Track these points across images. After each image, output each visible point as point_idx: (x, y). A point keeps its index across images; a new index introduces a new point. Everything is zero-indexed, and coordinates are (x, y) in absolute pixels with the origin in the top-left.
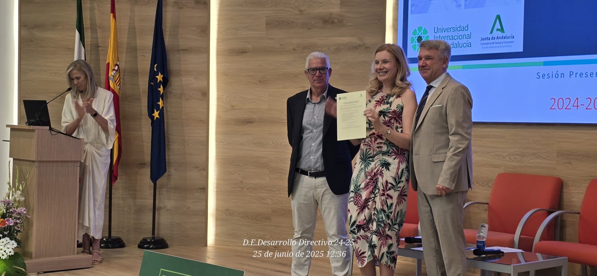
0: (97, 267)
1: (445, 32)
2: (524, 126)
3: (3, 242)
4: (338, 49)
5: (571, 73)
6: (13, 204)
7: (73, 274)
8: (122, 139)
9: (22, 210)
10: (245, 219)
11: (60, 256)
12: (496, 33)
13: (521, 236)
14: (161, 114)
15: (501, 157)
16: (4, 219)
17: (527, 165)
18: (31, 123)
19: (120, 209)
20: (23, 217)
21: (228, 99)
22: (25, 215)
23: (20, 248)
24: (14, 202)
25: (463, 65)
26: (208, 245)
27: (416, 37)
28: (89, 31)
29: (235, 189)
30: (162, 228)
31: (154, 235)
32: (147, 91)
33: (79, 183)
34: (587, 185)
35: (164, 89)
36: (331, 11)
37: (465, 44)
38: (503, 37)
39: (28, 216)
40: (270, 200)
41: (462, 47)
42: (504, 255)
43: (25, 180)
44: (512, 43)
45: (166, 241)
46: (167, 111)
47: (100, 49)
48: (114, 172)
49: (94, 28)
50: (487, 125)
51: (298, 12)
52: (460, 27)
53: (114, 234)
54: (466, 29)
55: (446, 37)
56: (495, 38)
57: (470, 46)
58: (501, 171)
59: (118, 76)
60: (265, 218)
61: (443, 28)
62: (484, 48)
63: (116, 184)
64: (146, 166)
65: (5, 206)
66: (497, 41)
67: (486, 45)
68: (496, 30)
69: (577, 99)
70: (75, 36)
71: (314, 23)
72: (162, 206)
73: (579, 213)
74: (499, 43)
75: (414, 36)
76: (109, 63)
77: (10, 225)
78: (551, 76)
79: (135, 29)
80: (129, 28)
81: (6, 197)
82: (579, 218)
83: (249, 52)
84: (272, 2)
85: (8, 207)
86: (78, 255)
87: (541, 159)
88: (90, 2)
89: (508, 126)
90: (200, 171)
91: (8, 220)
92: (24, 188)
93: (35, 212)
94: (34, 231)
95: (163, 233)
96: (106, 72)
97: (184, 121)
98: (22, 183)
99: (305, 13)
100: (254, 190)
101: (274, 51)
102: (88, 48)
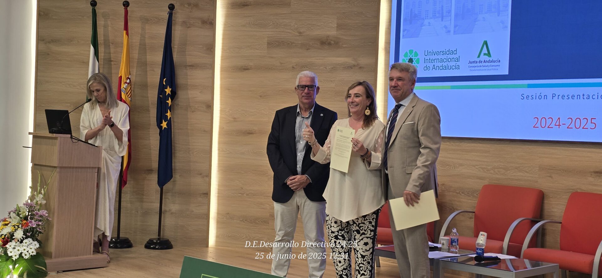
1: (434, 55)
2: (508, 142)
3: (26, 243)
4: (334, 68)
5: (554, 95)
6: (35, 207)
7: (91, 273)
9: (44, 212)
10: (244, 222)
11: (77, 256)
12: (483, 58)
13: (510, 243)
14: (169, 125)
15: (486, 170)
16: (27, 221)
17: (511, 178)
18: (54, 131)
19: (128, 212)
20: (44, 219)
21: (231, 112)
22: (46, 218)
23: (41, 249)
24: (36, 205)
25: (451, 86)
26: (209, 246)
27: (407, 59)
28: (103, 46)
29: (236, 195)
30: (167, 229)
31: (160, 236)
32: (156, 103)
35: (172, 101)
36: (329, 33)
37: (453, 66)
38: (489, 61)
39: (50, 218)
40: (268, 206)
41: (450, 69)
43: (47, 185)
44: (498, 67)
45: (170, 242)
46: (174, 122)
47: (112, 63)
48: (124, 177)
49: (107, 45)
50: (473, 141)
52: (449, 51)
53: (122, 235)
54: (455, 53)
55: (436, 60)
56: (482, 61)
57: (458, 68)
58: (486, 182)
59: (129, 88)
60: (263, 222)
61: (433, 51)
62: (472, 70)
63: (124, 189)
64: (153, 172)
65: (28, 208)
66: (484, 64)
67: (473, 68)
68: (483, 54)
69: (559, 118)
70: (89, 51)
71: (312, 44)
72: (167, 209)
73: (561, 223)
74: (486, 67)
75: (405, 58)
76: (121, 77)
77: (33, 227)
78: (534, 97)
79: (145, 45)
80: (140, 44)
81: (28, 200)
82: (560, 227)
83: (251, 69)
84: (273, 24)
85: (30, 209)
86: (93, 255)
87: (523, 172)
88: (103, 19)
89: (493, 142)
90: (203, 178)
91: (31, 222)
92: (46, 192)
93: (56, 214)
94: (54, 232)
95: (168, 234)
96: (118, 85)
97: (189, 131)
98: (44, 187)
99: (304, 34)
100: (254, 195)
101: (274, 69)
102: (101, 62)
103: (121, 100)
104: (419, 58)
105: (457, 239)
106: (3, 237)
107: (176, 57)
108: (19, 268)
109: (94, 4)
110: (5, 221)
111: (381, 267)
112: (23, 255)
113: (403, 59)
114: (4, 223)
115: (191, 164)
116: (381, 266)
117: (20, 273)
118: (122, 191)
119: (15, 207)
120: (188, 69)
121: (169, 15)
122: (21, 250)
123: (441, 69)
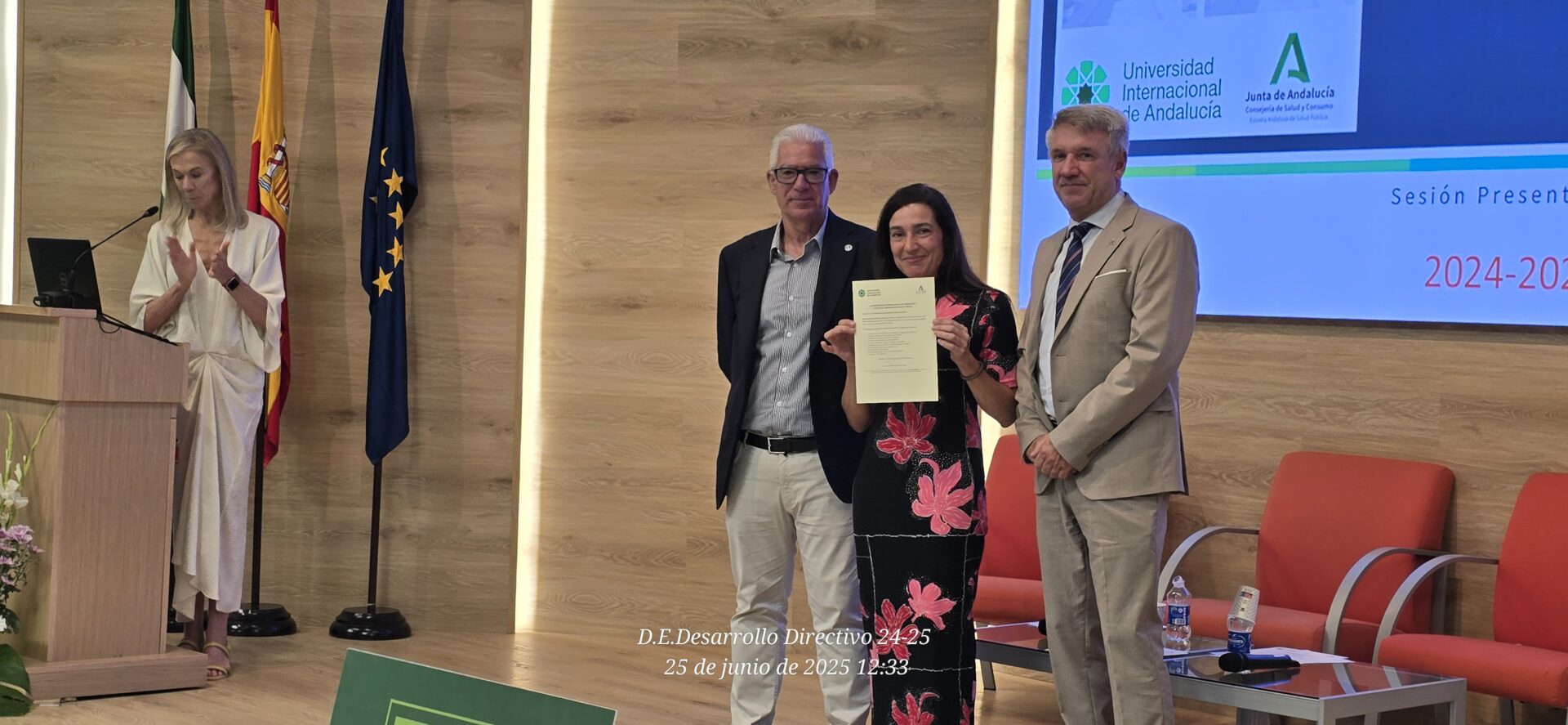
0: (221, 686)
1: (1152, 76)
2: (1356, 329)
4: (870, 117)
5: (1484, 192)
7: (157, 704)
8: (292, 346)
9: (22, 531)
10: (615, 561)
11: (121, 656)
12: (1287, 83)
13: (1345, 620)
14: (397, 281)
15: (1293, 411)
17: (1362, 432)
18: (47, 301)
19: (284, 531)
20: (22, 551)
21: (576, 244)
22: (29, 546)
23: (16, 632)
25: (1197, 166)
26: (516, 631)
27: (1076, 88)
28: (208, 55)
29: (592, 483)
30: (395, 583)
31: (374, 602)
32: (361, 218)
33: (176, 463)
34: (1520, 487)
35: (405, 215)
36: (854, 14)
37: (1204, 109)
38: (1304, 92)
39: (38, 548)
40: (683, 515)
41: (1196, 117)
42: (1299, 670)
43: (31, 452)
44: (1329, 109)
45: (405, 619)
46: (412, 273)
47: (235, 104)
48: (270, 432)
49: (220, 50)
50: (1258, 325)
51: (765, 17)
52: (1192, 66)
53: (265, 599)
54: (1209, 70)
55: (1155, 91)
57: (1216, 114)
58: (1295, 445)
59: (283, 177)
60: (670, 562)
61: (1147, 65)
63: (272, 467)
64: (355, 417)
66: (1289, 102)
67: (1260, 113)
68: (1287, 74)
69: (1497, 259)
70: (168, 69)
71: (807, 45)
72: (397, 524)
73: (1497, 562)
74: (1294, 109)
75: (1070, 86)
76: (258, 144)
78: (1429, 197)
79: (329, 52)
80: (314, 50)
82: (1495, 574)
83: (633, 120)
86: (168, 654)
87: (1398, 417)
89: (1312, 329)
92: (28, 473)
93: (56, 538)
94: (53, 588)
95: (396, 595)
96: (250, 167)
97: (456, 300)
98: (22, 460)
99: (782, 17)
100: (642, 485)
101: (699, 120)
102: (203, 100)
103: (258, 209)
104: (1108, 86)
105: (1188, 608)
107: (416, 85)
111: (998, 690)
113: (1064, 89)
115: (464, 395)
116: (998, 686)
118: (265, 472)
120: (453, 120)
123: (1170, 116)
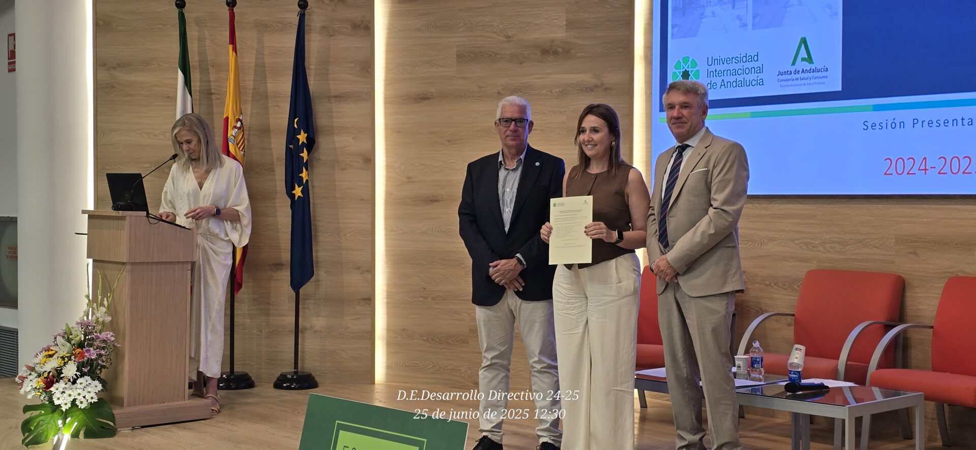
1: (723, 64)
2: (845, 200)
3: (81, 384)
4: (564, 92)
5: (916, 121)
6: (94, 326)
7: (184, 428)
9: (108, 335)
10: (430, 343)
11: (164, 402)
13: (849, 363)
14: (306, 191)
15: (811, 247)
16: (82, 349)
17: (851, 258)
18: (119, 207)
19: (246, 331)
20: (109, 346)
21: (402, 167)
22: (112, 343)
23: (106, 392)
24: (96, 324)
25: (752, 112)
26: (376, 383)
27: (681, 71)
28: (198, 71)
29: (415, 299)
30: (308, 358)
31: (297, 369)
32: (284, 157)
34: (943, 285)
35: (308, 155)
36: (553, 36)
37: (754, 81)
38: (811, 70)
39: (118, 344)
40: (467, 315)
41: (749, 85)
43: (112, 291)
44: (825, 79)
45: (314, 378)
46: (313, 186)
47: (213, 97)
48: (237, 277)
49: (204, 70)
50: (789, 200)
51: (505, 39)
52: (746, 57)
53: (238, 369)
54: (756, 60)
55: (726, 71)
56: (799, 71)
57: (761, 83)
58: (813, 266)
59: (241, 136)
60: (460, 342)
61: (721, 58)
62: (783, 86)
63: (239, 296)
64: (283, 267)
65: (83, 330)
66: (803, 75)
67: (786, 82)
68: (800, 60)
69: (925, 159)
70: (176, 79)
71: (528, 53)
72: (308, 325)
73: (932, 327)
74: (806, 79)
75: (677, 71)
76: (227, 118)
77: (91, 359)
78: (884, 125)
79: (264, 67)
80: (255, 66)
81: (83, 316)
82: (931, 334)
83: (432, 98)
84: (465, 24)
85: (87, 331)
86: (189, 401)
87: (870, 248)
88: (197, 28)
89: (820, 201)
90: (363, 274)
91: (88, 351)
92: (110, 303)
93: (127, 338)
94: (126, 367)
95: (309, 365)
96: (223, 131)
97: (338, 201)
98: (108, 295)
99: (514, 39)
100: (443, 300)
101: (469, 96)
102: (196, 95)
103: (228, 154)
104: (698, 70)
105: (762, 358)
106: (46, 375)
107: (313, 83)
108: (71, 423)
109: (181, 4)
110: (49, 351)
111: (648, 408)
112: (78, 403)
113: (673, 72)
114: (47, 353)
115: (343, 252)
116: (648, 406)
117: (74, 431)
118: (235, 299)
119: (64, 329)
120: (333, 102)
121: (300, 17)
122: (74, 394)
123: (734, 86)
